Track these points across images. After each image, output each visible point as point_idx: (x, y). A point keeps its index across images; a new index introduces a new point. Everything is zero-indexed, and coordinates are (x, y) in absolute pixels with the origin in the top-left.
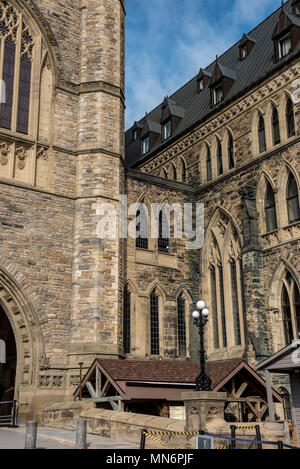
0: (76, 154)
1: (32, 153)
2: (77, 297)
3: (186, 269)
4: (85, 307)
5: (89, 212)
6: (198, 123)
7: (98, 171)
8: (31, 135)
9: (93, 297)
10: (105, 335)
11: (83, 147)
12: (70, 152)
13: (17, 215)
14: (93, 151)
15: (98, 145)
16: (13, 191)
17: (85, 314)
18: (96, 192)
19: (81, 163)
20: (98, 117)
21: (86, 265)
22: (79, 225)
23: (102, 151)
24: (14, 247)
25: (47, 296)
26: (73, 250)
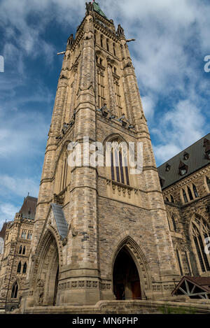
0: (147, 193)
1: (133, 192)
2: (159, 251)
3: (185, 238)
4: (163, 255)
5: (157, 215)
6: (177, 181)
7: (157, 199)
8: (131, 186)
9: (166, 250)
10: (173, 267)
11: (149, 190)
12: (145, 192)
13: (133, 217)
14: (153, 191)
15: (155, 189)
16: (131, 207)
17: (164, 258)
18: (158, 207)
19: (149, 196)
20: (153, 179)
21: (160, 237)
22: (154, 220)
23: (157, 191)
24: (134, 230)
25: (148, 251)
26: (153, 231)
